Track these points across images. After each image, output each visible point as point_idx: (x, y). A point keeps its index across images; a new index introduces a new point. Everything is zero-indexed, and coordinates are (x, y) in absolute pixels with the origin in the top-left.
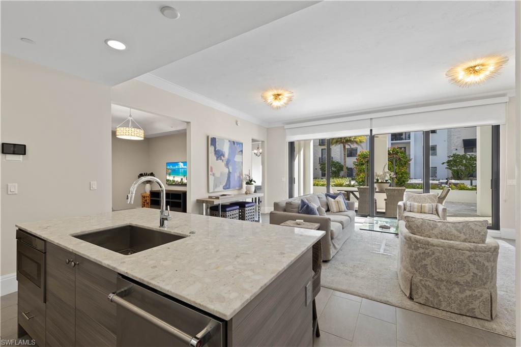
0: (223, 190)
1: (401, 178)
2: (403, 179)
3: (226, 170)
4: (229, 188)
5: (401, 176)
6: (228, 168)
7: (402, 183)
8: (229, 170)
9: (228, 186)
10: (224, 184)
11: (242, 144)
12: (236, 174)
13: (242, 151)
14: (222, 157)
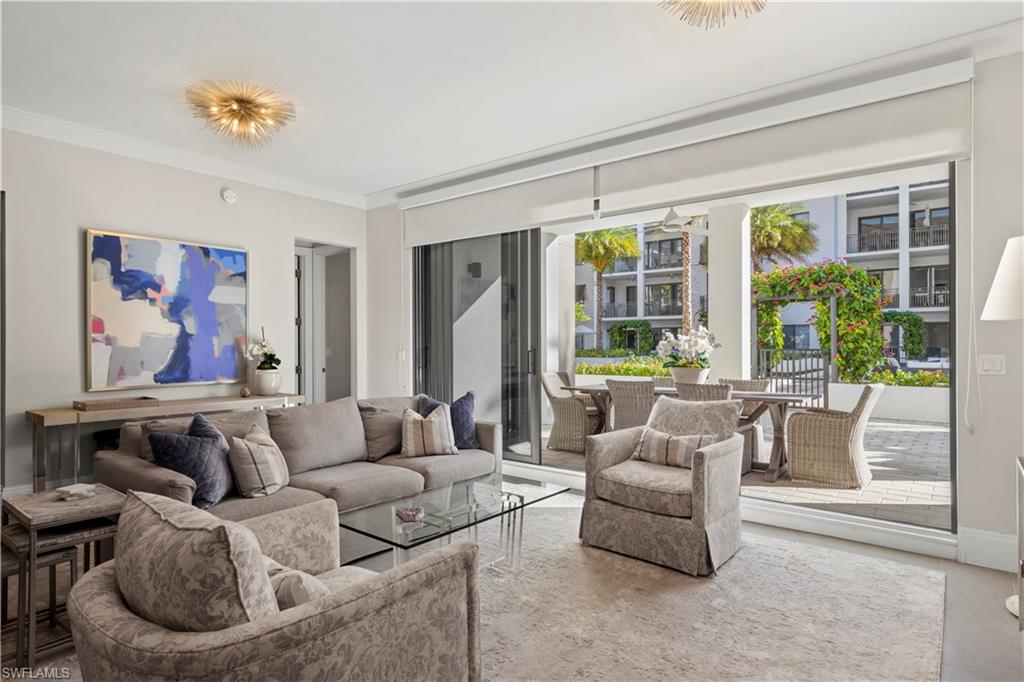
0: (154, 383)
3: (174, 329)
4: (185, 378)
6: (181, 322)
8: (183, 327)
9: (177, 374)
10: (161, 368)
11: (245, 255)
12: (215, 340)
13: (244, 275)
14: (149, 291)
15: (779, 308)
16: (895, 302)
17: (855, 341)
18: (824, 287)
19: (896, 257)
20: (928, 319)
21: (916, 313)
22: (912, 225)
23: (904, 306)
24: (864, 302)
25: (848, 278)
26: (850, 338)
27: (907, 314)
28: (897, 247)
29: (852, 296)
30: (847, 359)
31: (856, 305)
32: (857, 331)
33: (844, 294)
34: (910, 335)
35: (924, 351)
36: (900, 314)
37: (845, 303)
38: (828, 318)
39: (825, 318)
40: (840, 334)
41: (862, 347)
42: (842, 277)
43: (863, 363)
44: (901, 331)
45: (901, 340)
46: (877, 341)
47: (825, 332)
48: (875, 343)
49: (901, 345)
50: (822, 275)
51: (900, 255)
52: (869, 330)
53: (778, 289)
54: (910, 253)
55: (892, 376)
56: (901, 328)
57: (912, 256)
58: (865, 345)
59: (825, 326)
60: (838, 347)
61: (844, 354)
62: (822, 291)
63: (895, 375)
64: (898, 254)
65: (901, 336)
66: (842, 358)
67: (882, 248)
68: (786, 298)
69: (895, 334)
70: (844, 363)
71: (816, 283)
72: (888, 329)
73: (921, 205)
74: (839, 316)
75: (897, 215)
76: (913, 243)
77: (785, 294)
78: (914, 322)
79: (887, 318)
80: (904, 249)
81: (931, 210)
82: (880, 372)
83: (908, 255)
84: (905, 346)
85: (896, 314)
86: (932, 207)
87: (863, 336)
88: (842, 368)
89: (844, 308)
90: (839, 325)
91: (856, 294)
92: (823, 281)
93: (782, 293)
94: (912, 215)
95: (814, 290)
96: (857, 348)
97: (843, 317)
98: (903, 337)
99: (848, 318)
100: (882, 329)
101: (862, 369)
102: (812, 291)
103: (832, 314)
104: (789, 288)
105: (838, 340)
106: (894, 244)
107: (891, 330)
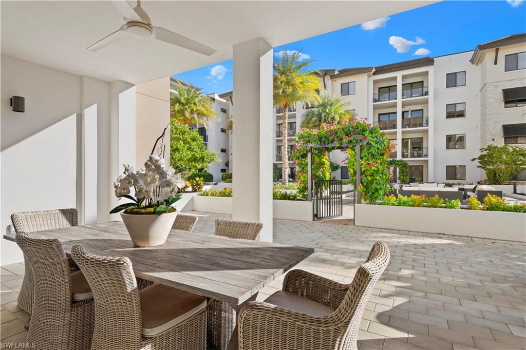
1: (371, 182)
2: (374, 186)
5: (370, 178)
7: (373, 193)
15: (326, 153)
16: (395, 155)
17: (372, 175)
18: (352, 138)
19: (395, 133)
20: (410, 164)
21: (405, 161)
22: (403, 117)
23: (399, 157)
24: (378, 149)
25: (368, 132)
26: (368, 173)
27: (401, 161)
28: (396, 128)
29: (370, 144)
30: (367, 187)
31: (372, 150)
32: (373, 168)
33: (365, 143)
34: (402, 172)
35: (408, 180)
36: (398, 161)
37: (366, 149)
38: (355, 159)
39: (353, 160)
40: (362, 170)
41: (376, 180)
42: (364, 132)
43: (377, 190)
44: (398, 170)
45: (398, 174)
46: (386, 175)
47: (354, 169)
48: (384, 177)
49: (398, 176)
50: (351, 129)
51: (398, 133)
52: (380, 167)
53: (323, 139)
54: (402, 131)
55: (395, 198)
56: (398, 168)
57: (403, 133)
58: (378, 178)
59: (353, 165)
60: (361, 179)
61: (365, 184)
62: (351, 141)
63: (397, 198)
64: (396, 132)
65: (398, 172)
66: (363, 186)
67: (389, 129)
68: (330, 146)
69: (395, 171)
70: (365, 190)
71: (347, 135)
72: (392, 169)
73: (407, 109)
74: (362, 158)
75: (396, 113)
76: (403, 126)
77: (328, 143)
78: (404, 165)
79: (391, 163)
80: (399, 129)
81: (412, 111)
82: (388, 196)
83: (401, 133)
84: (400, 177)
85: (396, 161)
86: (412, 109)
87: (377, 172)
88: (364, 193)
89: (365, 153)
90: (362, 164)
91: (372, 143)
92: (352, 133)
93: (326, 142)
94: (403, 113)
95: (345, 140)
96: (373, 180)
97: (364, 159)
98: (399, 173)
99: (367, 160)
100: (389, 168)
101: (376, 194)
102: (344, 140)
103: (358, 157)
104: (331, 139)
105: (361, 174)
106: (395, 127)
107: (393, 169)
